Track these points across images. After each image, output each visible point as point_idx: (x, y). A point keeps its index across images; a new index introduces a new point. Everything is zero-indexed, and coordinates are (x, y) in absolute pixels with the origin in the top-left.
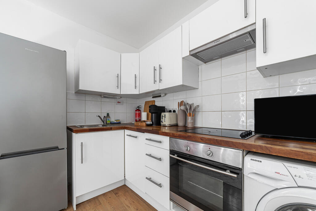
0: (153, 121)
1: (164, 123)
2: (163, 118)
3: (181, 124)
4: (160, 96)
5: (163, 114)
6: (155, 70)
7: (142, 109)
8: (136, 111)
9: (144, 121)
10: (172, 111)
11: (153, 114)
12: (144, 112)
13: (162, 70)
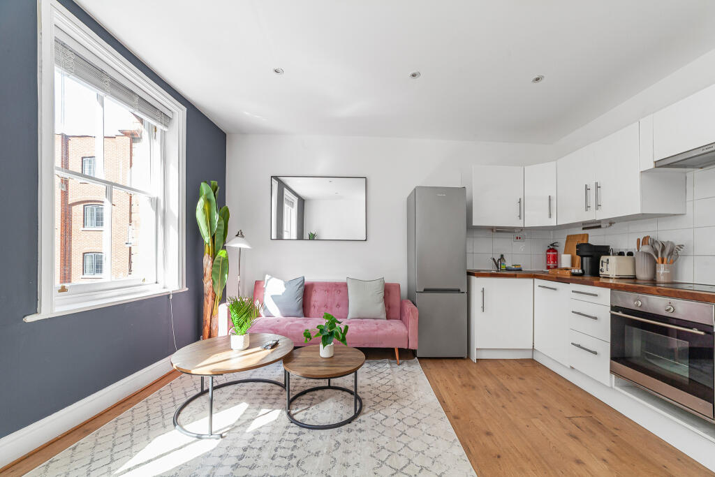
0: (585, 268)
1: (605, 272)
2: (605, 264)
3: (644, 274)
4: (600, 227)
5: (604, 258)
6: (587, 189)
7: (561, 247)
8: (548, 251)
9: (567, 269)
10: (626, 254)
11: (585, 259)
12: (565, 253)
13: (602, 191)
